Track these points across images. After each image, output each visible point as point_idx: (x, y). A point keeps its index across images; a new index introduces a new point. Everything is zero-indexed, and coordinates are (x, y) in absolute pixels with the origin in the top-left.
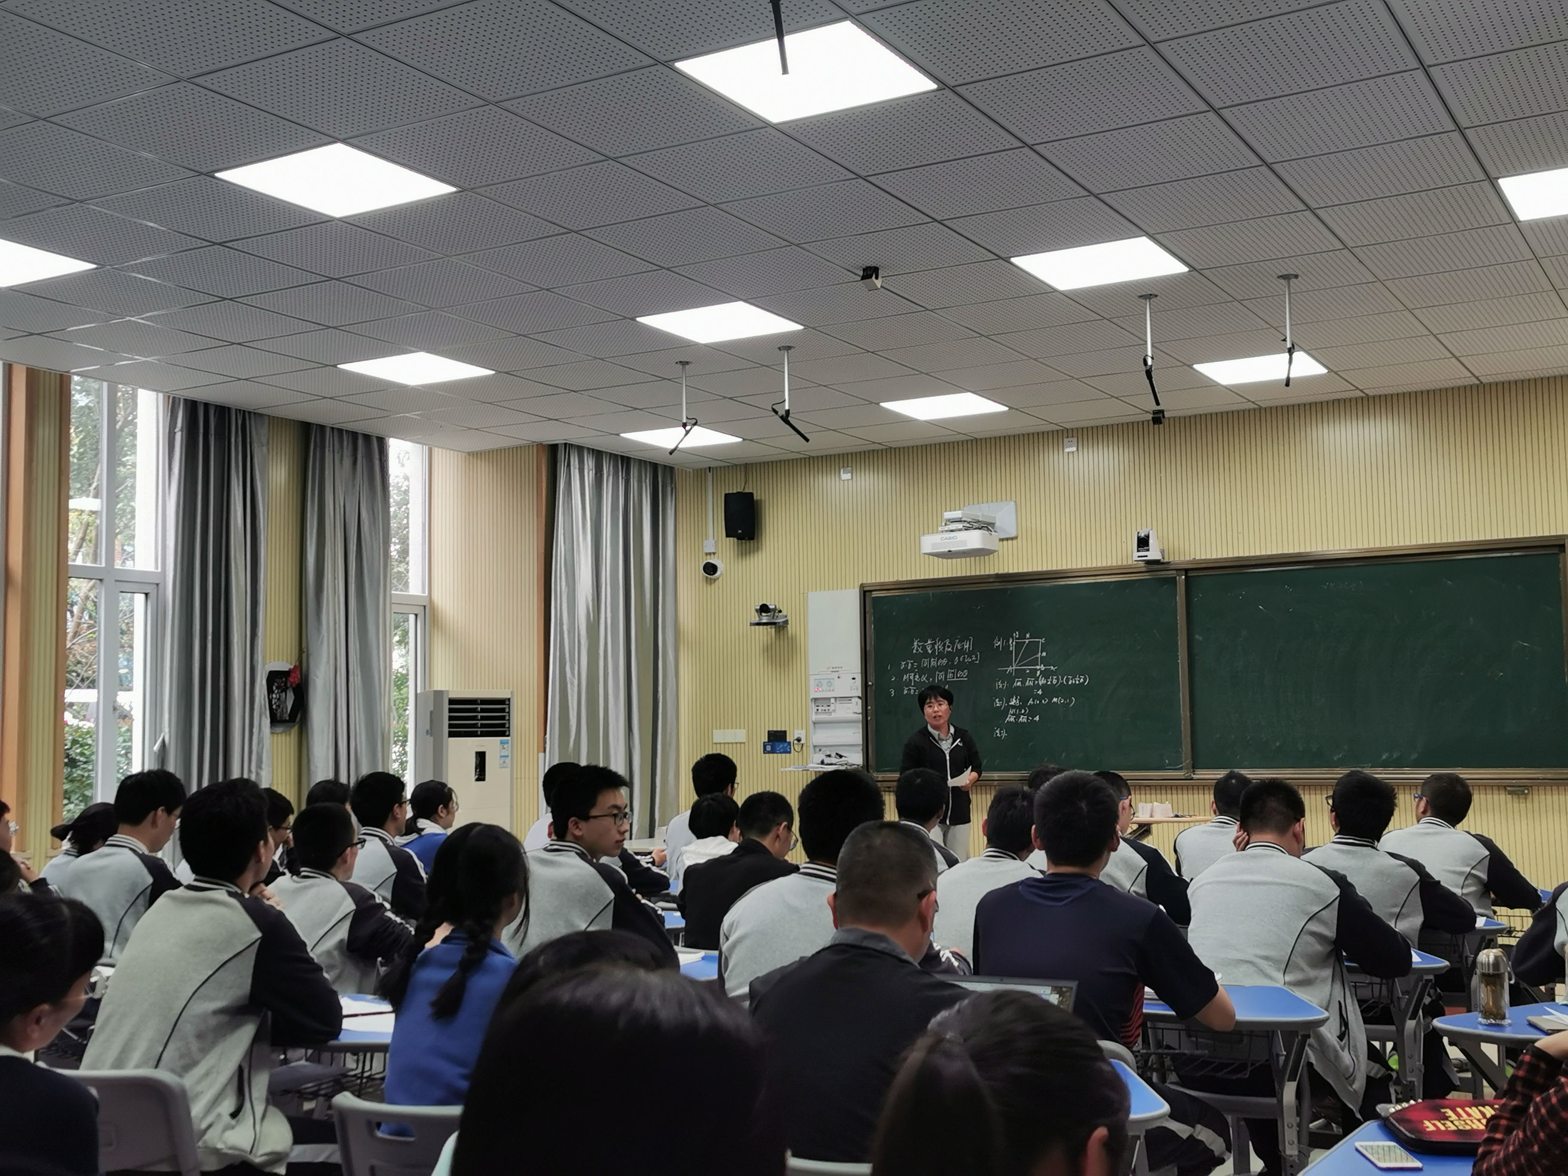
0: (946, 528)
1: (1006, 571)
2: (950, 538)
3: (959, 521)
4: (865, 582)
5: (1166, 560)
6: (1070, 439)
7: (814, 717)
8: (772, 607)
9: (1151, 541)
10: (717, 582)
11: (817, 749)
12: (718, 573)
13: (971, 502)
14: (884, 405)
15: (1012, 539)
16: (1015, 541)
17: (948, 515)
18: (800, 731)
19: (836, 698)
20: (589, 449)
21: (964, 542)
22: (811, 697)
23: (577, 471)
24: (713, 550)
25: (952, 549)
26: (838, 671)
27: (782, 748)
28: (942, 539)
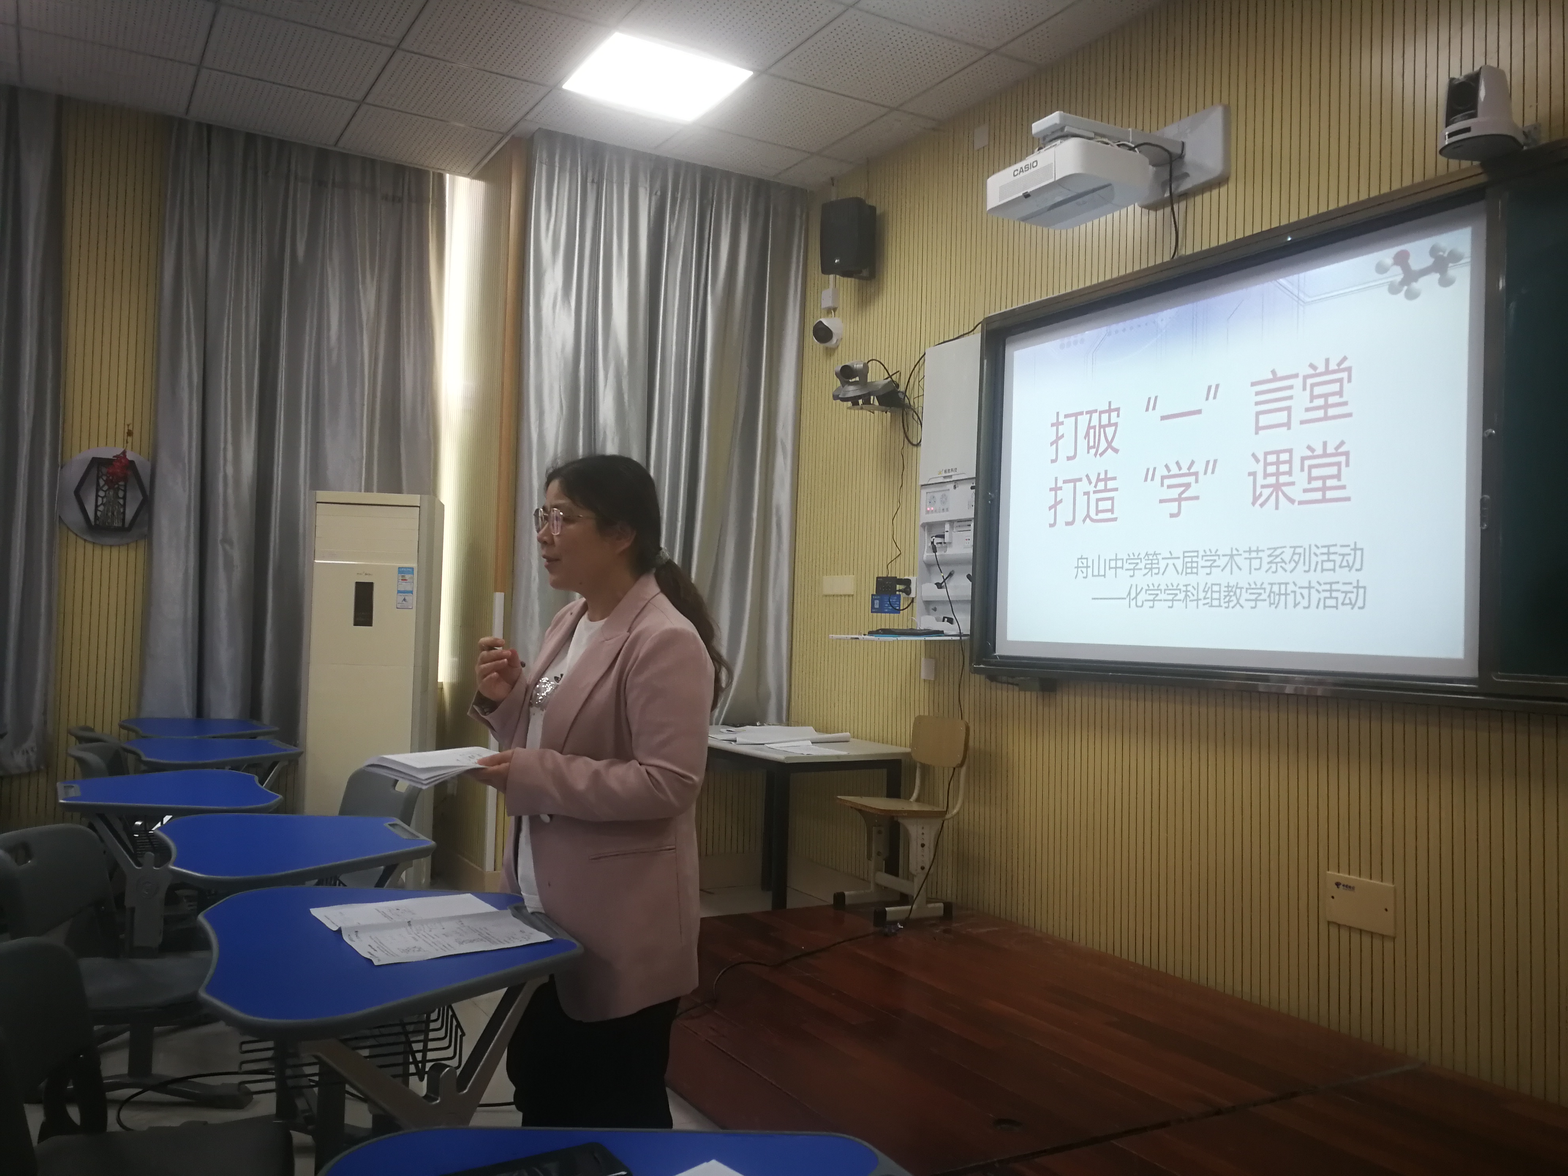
1: (1196, 250)
2: (1027, 168)
4: (990, 316)
9: (1483, 93)
10: (836, 352)
11: (931, 608)
12: (834, 340)
15: (1219, 183)
17: (1039, 125)
19: (951, 522)
22: (922, 522)
24: (831, 304)
25: (1029, 190)
26: (951, 476)
27: (891, 604)
28: (1016, 173)
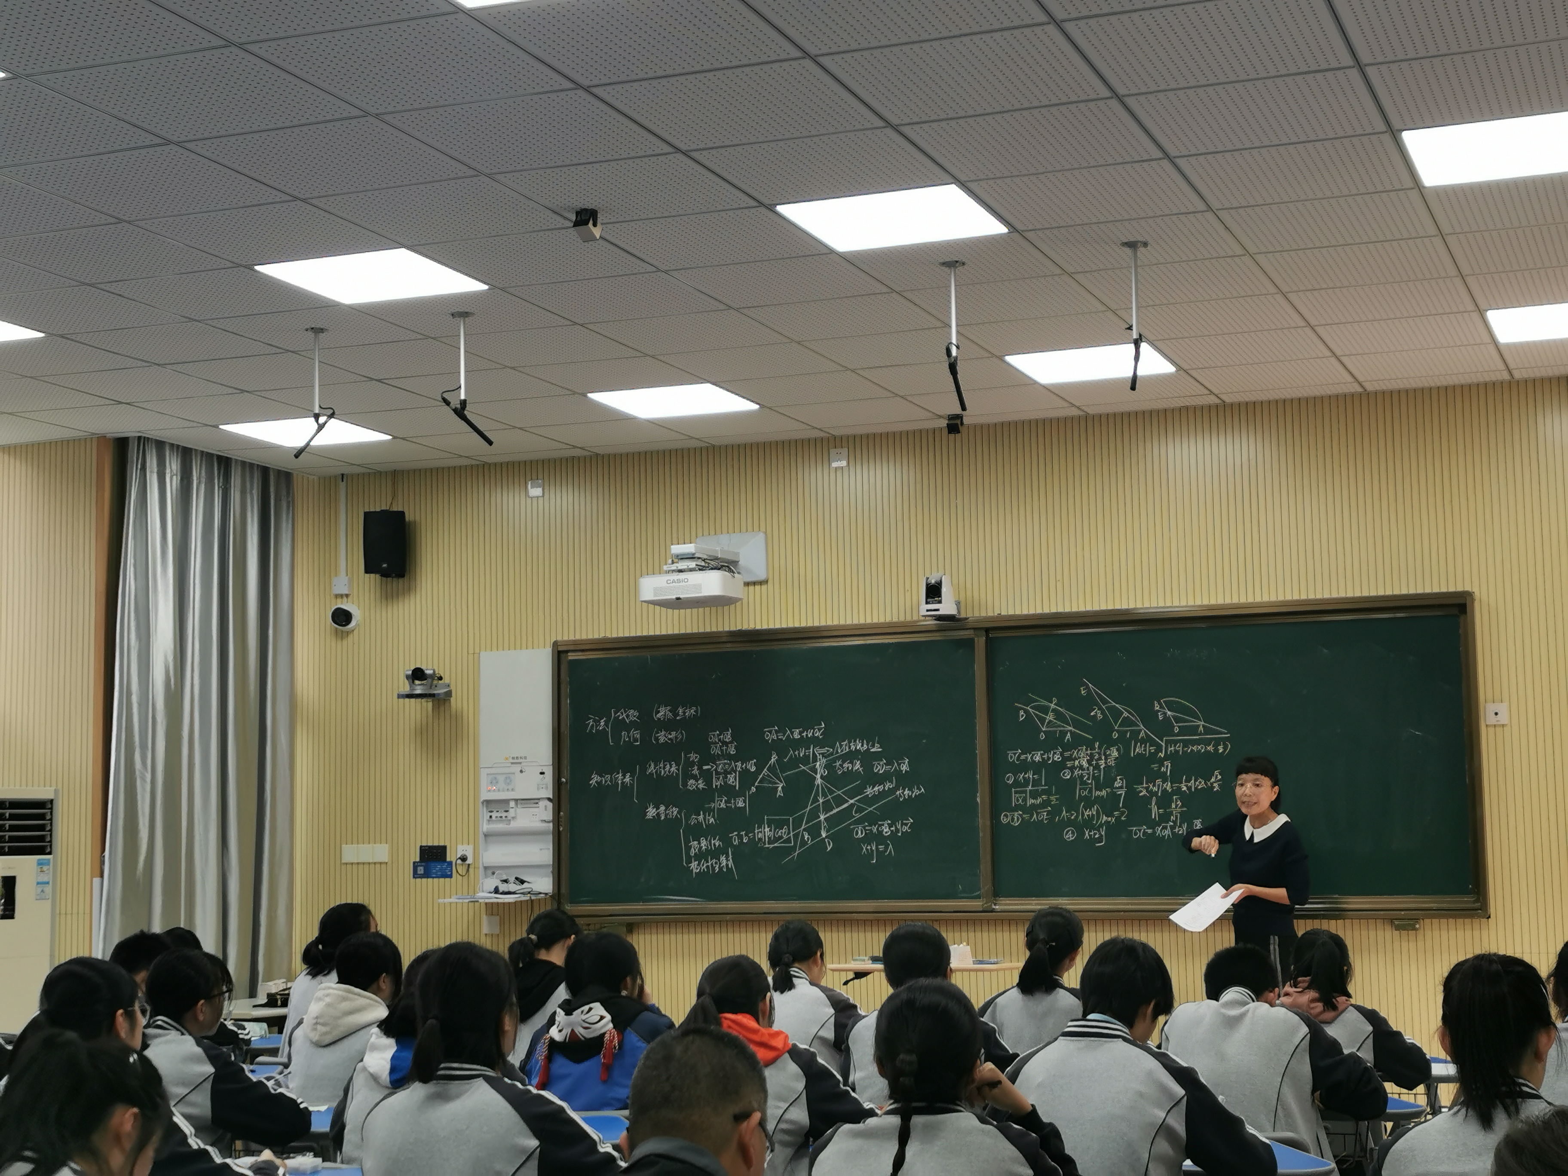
0: (674, 567)
1: (752, 627)
3: (692, 557)
4: (559, 638)
5: (963, 615)
6: (839, 450)
7: (486, 827)
8: (429, 672)
9: (944, 590)
11: (489, 872)
12: (353, 624)
13: (706, 533)
14: (593, 396)
15: (761, 583)
16: (764, 587)
17: (677, 549)
18: (465, 847)
19: (516, 800)
20: (172, 445)
21: (698, 587)
22: (482, 800)
23: (155, 477)
24: (345, 591)
25: (681, 596)
26: (520, 763)
27: (440, 870)
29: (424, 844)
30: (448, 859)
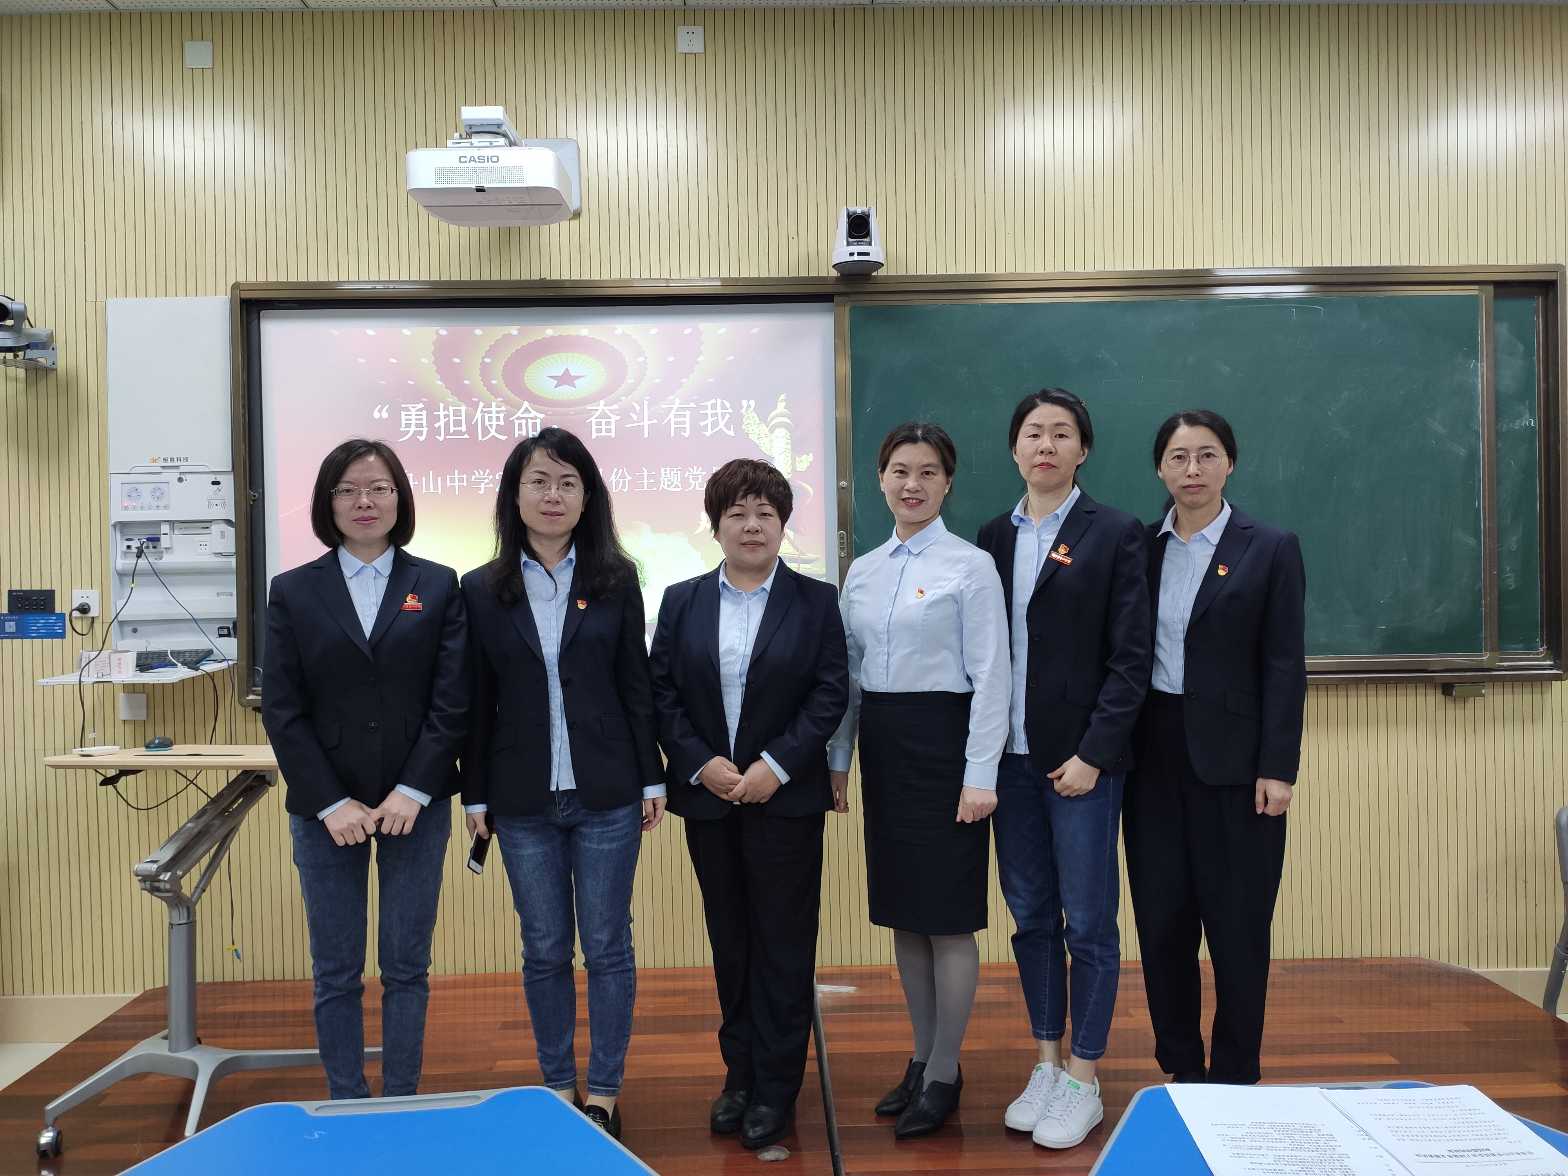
0: (465, 143)
2: (481, 159)
3: (495, 132)
7: (121, 563)
8: (14, 309)
9: (874, 224)
11: (128, 629)
16: (575, 222)
17: (471, 113)
18: (86, 592)
19: (172, 523)
21: (518, 172)
22: (113, 521)
25: (486, 186)
26: (178, 467)
27: (44, 626)
28: (463, 160)
29: (16, 587)
30: (58, 610)
